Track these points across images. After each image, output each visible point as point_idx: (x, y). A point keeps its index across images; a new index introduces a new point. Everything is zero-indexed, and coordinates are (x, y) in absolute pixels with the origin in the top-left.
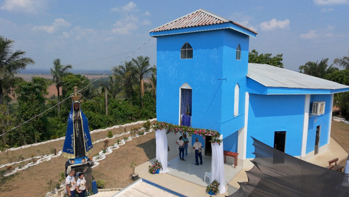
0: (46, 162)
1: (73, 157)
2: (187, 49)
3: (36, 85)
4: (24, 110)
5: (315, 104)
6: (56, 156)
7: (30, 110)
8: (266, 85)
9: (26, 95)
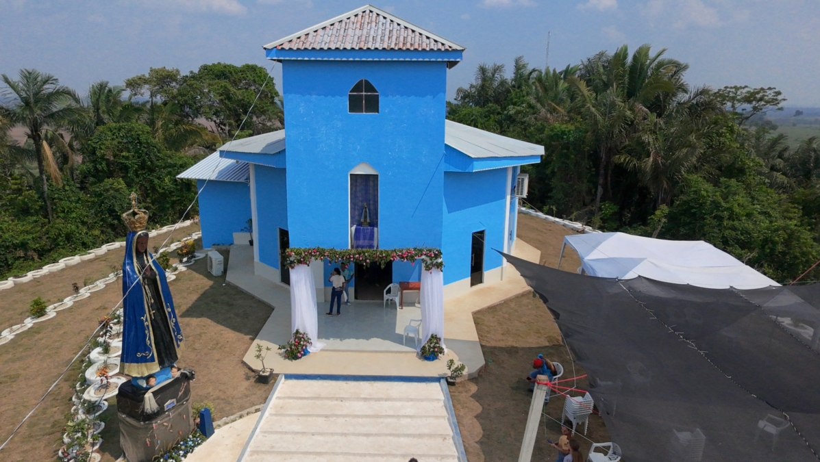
1: (155, 368)
2: (364, 93)
5: (520, 180)
8: (473, 156)
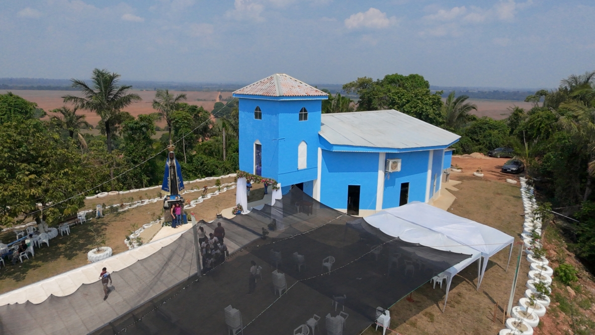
0: (152, 204)
1: (169, 194)
2: (258, 111)
3: (142, 124)
4: (131, 151)
5: (388, 163)
6: (161, 199)
7: (137, 152)
8: (332, 143)
9: (132, 134)
